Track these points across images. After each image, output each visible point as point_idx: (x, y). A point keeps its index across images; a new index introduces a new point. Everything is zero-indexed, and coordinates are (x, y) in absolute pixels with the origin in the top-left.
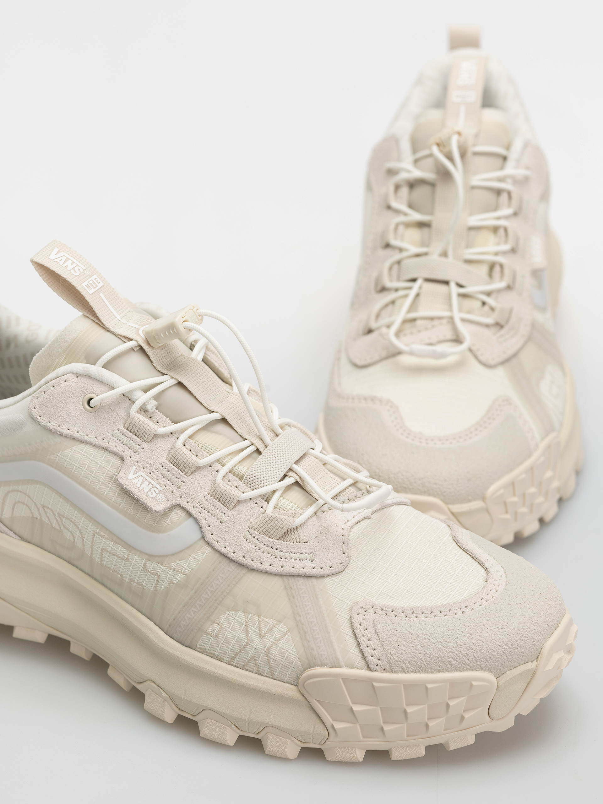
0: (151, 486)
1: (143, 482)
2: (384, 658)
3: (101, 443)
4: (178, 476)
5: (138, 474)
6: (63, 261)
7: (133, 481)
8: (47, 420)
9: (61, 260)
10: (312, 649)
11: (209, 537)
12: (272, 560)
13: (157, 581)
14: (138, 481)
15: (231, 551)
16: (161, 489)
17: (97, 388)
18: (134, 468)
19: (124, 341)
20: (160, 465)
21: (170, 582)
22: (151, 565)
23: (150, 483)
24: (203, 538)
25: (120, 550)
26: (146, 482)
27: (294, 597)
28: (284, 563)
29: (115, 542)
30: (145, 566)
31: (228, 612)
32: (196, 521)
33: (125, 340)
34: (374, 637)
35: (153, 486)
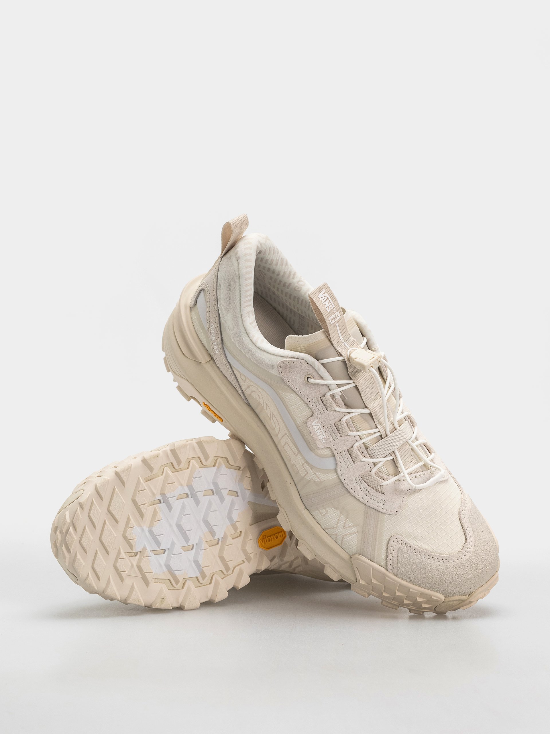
0: (321, 433)
1: (318, 429)
2: (396, 569)
3: (306, 400)
4: (336, 435)
5: (318, 424)
6: (325, 300)
7: (314, 427)
9: (323, 299)
10: (365, 547)
11: (338, 471)
12: (364, 496)
13: (306, 474)
14: (316, 428)
15: (347, 483)
16: (326, 437)
17: (314, 374)
18: (317, 420)
20: (330, 426)
21: (312, 479)
22: (306, 466)
23: (321, 431)
24: (336, 470)
25: (295, 450)
27: (367, 518)
28: (369, 500)
29: (294, 445)
30: (303, 465)
31: (333, 509)
32: (336, 461)
33: (339, 355)
34: (396, 556)
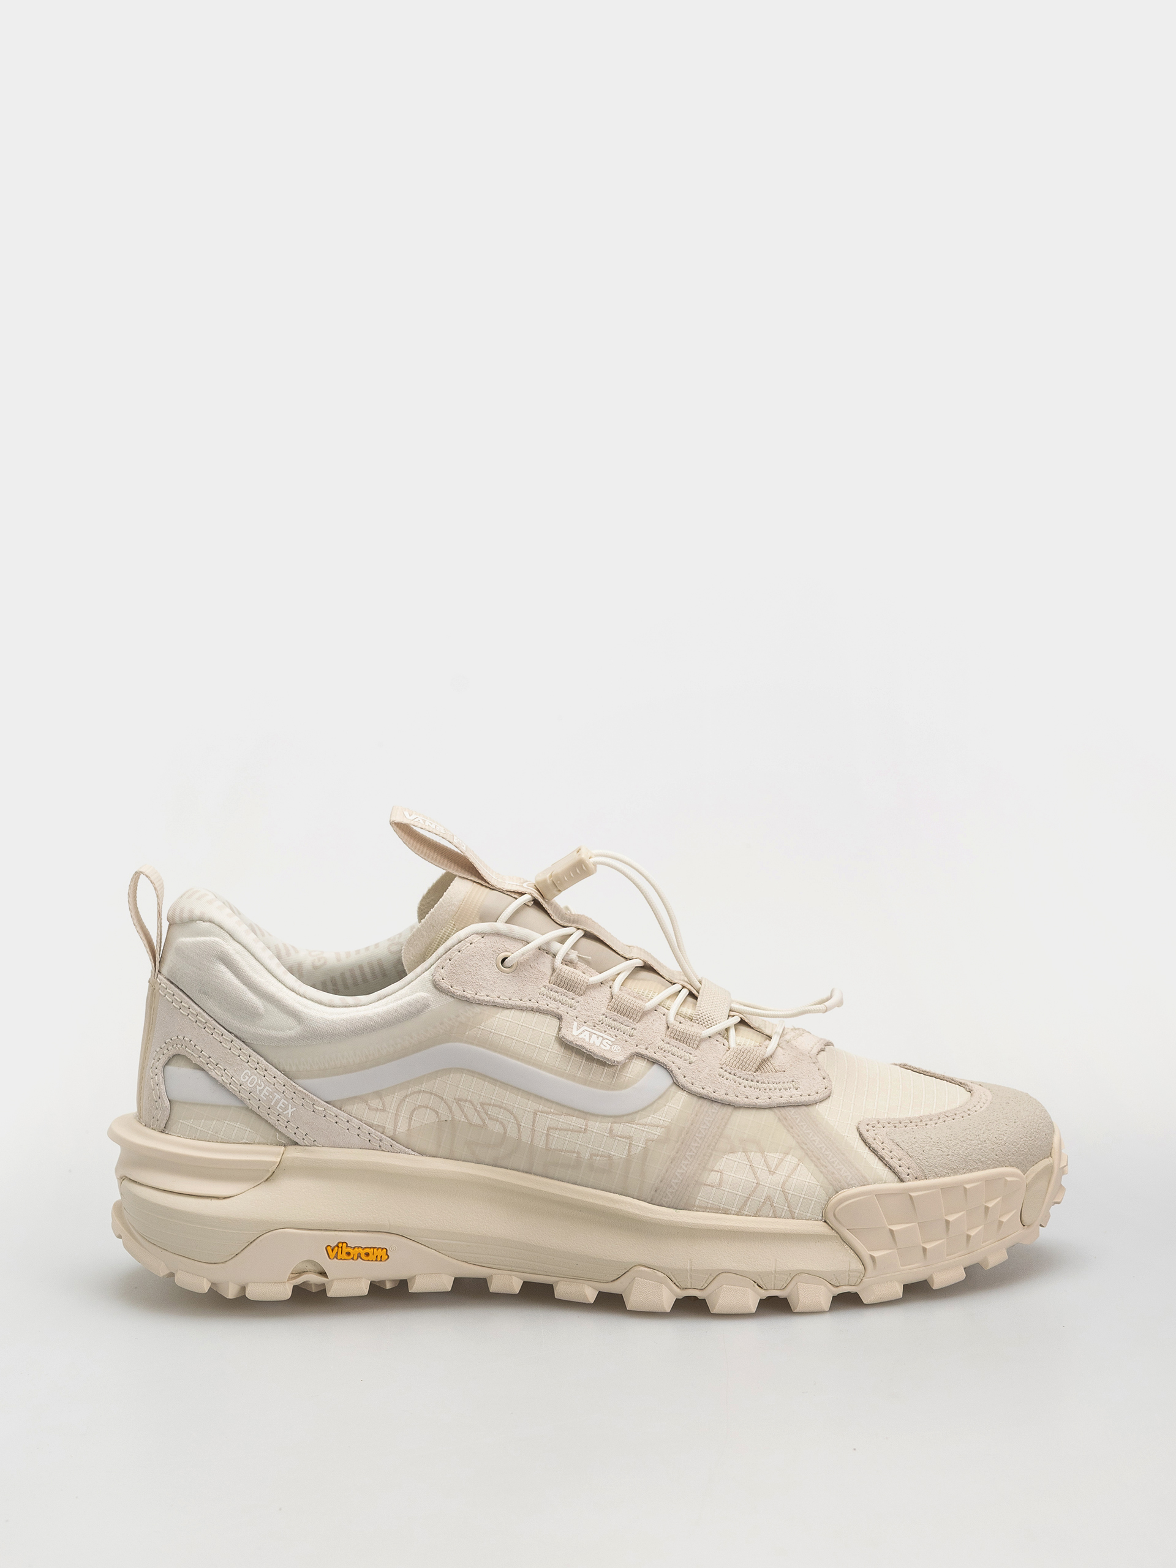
0: (601, 1038)
1: (590, 1036)
2: (914, 1165)
3: (529, 1004)
4: (627, 1023)
5: (582, 1029)
8: (462, 989)
10: (833, 1173)
11: (682, 1080)
12: (757, 1093)
13: (630, 1144)
14: (585, 1036)
15: (711, 1090)
16: (613, 1040)
17: (508, 944)
19: (515, 898)
20: (604, 1016)
21: (647, 1140)
22: (619, 1128)
23: (598, 1036)
24: (676, 1084)
25: (577, 1122)
26: (594, 1036)
27: (792, 1128)
28: (771, 1094)
29: (567, 1114)
30: (611, 1131)
31: (726, 1156)
32: (664, 1066)
33: (516, 896)
34: (895, 1147)
35: (604, 1039)
